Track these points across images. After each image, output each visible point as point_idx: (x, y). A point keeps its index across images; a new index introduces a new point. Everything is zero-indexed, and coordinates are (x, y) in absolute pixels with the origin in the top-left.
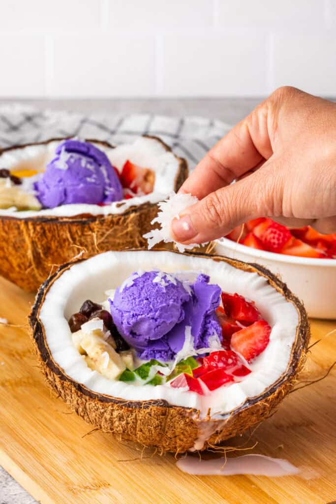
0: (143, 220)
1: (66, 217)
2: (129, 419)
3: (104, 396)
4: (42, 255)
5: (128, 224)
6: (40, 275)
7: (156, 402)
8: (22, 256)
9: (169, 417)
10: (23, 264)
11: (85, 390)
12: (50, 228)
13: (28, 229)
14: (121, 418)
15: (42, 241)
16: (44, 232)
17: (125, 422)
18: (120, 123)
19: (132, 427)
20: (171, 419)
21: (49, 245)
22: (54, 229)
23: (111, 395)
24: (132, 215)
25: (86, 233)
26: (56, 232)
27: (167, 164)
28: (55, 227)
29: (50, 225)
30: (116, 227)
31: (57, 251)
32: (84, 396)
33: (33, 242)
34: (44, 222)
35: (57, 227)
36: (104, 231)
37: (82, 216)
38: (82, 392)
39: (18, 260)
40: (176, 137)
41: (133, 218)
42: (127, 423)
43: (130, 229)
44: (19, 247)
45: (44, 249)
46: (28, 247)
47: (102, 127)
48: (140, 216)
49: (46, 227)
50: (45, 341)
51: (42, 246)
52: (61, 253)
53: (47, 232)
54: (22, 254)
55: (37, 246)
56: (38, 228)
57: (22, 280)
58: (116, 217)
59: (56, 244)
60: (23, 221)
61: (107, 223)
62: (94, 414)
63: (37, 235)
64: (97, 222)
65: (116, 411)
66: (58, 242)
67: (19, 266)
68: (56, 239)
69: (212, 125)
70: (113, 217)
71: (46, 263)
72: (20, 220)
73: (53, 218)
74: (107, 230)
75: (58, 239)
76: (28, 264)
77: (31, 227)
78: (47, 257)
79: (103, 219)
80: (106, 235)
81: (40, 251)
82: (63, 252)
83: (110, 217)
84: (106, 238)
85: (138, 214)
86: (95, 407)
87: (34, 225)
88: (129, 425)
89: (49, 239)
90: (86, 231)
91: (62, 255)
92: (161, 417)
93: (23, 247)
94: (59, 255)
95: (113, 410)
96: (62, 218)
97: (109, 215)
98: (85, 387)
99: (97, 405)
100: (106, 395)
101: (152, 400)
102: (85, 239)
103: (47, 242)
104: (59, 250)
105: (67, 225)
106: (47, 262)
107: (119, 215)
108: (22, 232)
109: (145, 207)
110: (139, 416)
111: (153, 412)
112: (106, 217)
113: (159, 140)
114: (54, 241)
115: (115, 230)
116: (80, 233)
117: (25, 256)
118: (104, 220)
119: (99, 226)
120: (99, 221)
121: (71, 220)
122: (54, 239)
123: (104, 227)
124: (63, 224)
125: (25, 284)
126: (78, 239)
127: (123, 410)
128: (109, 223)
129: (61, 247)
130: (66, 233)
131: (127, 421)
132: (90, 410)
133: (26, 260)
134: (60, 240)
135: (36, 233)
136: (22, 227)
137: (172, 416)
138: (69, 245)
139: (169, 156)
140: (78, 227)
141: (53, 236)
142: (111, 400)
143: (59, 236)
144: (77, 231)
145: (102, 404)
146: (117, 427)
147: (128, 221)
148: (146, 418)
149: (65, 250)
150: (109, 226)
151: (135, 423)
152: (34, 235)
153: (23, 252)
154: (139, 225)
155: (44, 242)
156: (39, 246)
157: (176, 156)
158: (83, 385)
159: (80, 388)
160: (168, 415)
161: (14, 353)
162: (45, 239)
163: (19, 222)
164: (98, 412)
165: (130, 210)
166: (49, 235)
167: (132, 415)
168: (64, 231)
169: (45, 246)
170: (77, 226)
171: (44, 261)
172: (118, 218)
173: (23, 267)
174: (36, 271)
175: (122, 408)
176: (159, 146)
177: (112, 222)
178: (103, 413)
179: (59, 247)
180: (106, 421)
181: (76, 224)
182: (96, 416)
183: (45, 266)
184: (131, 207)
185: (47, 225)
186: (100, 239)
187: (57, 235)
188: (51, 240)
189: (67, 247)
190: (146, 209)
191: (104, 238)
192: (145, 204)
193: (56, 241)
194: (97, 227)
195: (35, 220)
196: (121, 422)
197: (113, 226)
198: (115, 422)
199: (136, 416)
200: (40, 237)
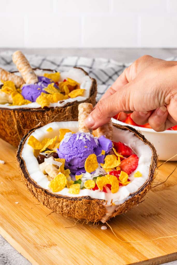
0: (74, 109)
1: (34, 109)
2: (71, 206)
3: (58, 195)
4: (22, 128)
5: (66, 112)
7: (85, 197)
8: (12, 128)
9: (92, 204)
10: (12, 132)
11: (48, 192)
12: (26, 114)
13: (15, 114)
14: (67, 206)
15: (22, 121)
16: (23, 116)
18: (62, 61)
19: (73, 210)
20: (92, 206)
21: (25, 123)
22: (28, 115)
23: (62, 195)
24: (68, 107)
25: (44, 117)
26: (29, 116)
27: (86, 81)
28: (29, 113)
29: (26, 112)
30: (60, 113)
31: (30, 126)
32: (48, 195)
33: (17, 121)
34: (23, 111)
35: (30, 113)
36: (54, 115)
38: (47, 194)
39: (10, 130)
40: (91, 68)
41: (69, 109)
42: (70, 208)
43: (67, 114)
44: (10, 124)
45: (23, 125)
46: (15, 123)
47: (53, 63)
48: (72, 108)
49: (24, 114)
50: (26, 169)
51: (22, 123)
53: (25, 116)
54: (11, 127)
55: (20, 123)
56: (20, 114)
57: (12, 140)
58: (60, 108)
60: (12, 110)
62: (53, 204)
63: (19, 117)
64: (50, 111)
65: (65, 203)
66: (30, 121)
67: (10, 134)
68: (29, 120)
69: (109, 62)
70: (58, 109)
72: (11, 110)
73: (28, 109)
74: (55, 115)
76: (15, 132)
77: (16, 113)
78: (25, 129)
80: (55, 118)
81: (21, 126)
83: (57, 108)
84: (55, 119)
85: (71, 107)
86: (54, 201)
87: (18, 113)
88: (71, 209)
89: (26, 120)
92: (88, 204)
93: (12, 124)
95: (63, 202)
96: (32, 109)
97: (56, 107)
98: (48, 191)
99: (55, 200)
100: (59, 195)
101: (83, 196)
103: (25, 121)
105: (35, 112)
107: (61, 107)
108: (12, 116)
109: (75, 103)
110: (77, 205)
111: (84, 202)
112: (55, 108)
113: (82, 70)
115: (59, 115)
116: (41, 117)
117: (13, 128)
118: (54, 110)
119: (51, 113)
120: (51, 110)
121: (37, 110)
122: (28, 119)
123: (54, 114)
124: (33, 112)
125: (13, 143)
127: (68, 202)
128: (56, 112)
129: (32, 124)
130: (34, 116)
131: (70, 207)
132: (51, 203)
133: (14, 130)
134: (31, 120)
135: (19, 116)
136: (12, 113)
137: (93, 204)
139: (87, 77)
140: (40, 114)
141: (28, 118)
142: (62, 197)
143: (31, 118)
144: (40, 116)
145: (57, 199)
146: (65, 211)
147: (66, 110)
148: (80, 205)
149: (34, 125)
150: (56, 113)
151: (74, 208)
152: (18, 118)
153: (13, 126)
154: (72, 112)
155: (23, 121)
156: (21, 123)
157: (90, 78)
158: (47, 190)
159: (46, 192)
160: (91, 204)
161: (8, 177)
162: (24, 120)
163: (10, 111)
164: (55, 203)
165: (67, 104)
166: (25, 117)
167: (73, 204)
168: (33, 115)
169: (24, 123)
170: (40, 113)
171: (23, 130)
172: (60, 109)
173: (12, 134)
174: (19, 136)
175: (68, 201)
176: (82, 72)
177: (58, 111)
178: (58, 204)
180: (59, 207)
182: (54, 205)
185: (25, 112)
186: (52, 119)
187: (30, 117)
188: (27, 120)
189: (35, 124)
190: (75, 104)
191: (54, 119)
192: (75, 102)
193: (29, 121)
194: (50, 114)
195: (19, 110)
196: (67, 208)
197: (58, 113)
198: (64, 208)
199: (75, 204)
200: (21, 119)
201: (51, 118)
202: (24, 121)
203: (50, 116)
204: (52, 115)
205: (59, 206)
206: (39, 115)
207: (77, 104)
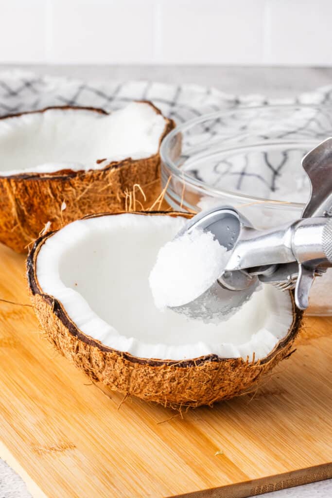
0: (124, 175)
1: (47, 174)
2: (182, 379)
3: (153, 360)
4: (26, 213)
5: (107, 179)
6: (26, 233)
7: (208, 358)
8: (7, 215)
9: (222, 370)
10: (9, 222)
11: (131, 357)
12: (32, 184)
13: (10, 187)
14: (173, 379)
15: (24, 198)
16: (26, 189)
17: (175, 383)
19: (182, 386)
21: (31, 202)
22: (36, 186)
23: (159, 358)
24: (113, 170)
25: (66, 189)
26: (38, 188)
28: (36, 184)
29: (31, 181)
30: (96, 182)
31: (39, 208)
32: (131, 363)
33: (16, 200)
34: (26, 179)
35: (38, 184)
36: (85, 186)
37: (63, 172)
38: (129, 360)
39: (5, 219)
41: (114, 173)
42: (178, 383)
43: (110, 184)
44: (3, 205)
45: (27, 206)
46: (11, 204)
48: (121, 171)
49: (28, 184)
51: (25, 203)
52: (44, 209)
53: (29, 188)
54: (7, 212)
55: (21, 204)
56: (20, 185)
57: (11, 239)
59: (38, 201)
60: (6, 179)
61: (87, 178)
62: (140, 380)
63: (19, 192)
64: (77, 178)
65: (168, 374)
66: (40, 198)
67: (6, 225)
68: (38, 195)
70: (93, 173)
71: (30, 220)
72: (3, 178)
73: (35, 174)
74: (87, 185)
75: (40, 195)
76: (13, 222)
77: (13, 184)
78: (31, 215)
79: (84, 174)
80: (86, 191)
81: (24, 208)
82: (46, 209)
83: (91, 172)
84: (87, 193)
85: (118, 169)
86: (145, 373)
87: (16, 182)
88: (180, 384)
89: (31, 195)
90: (67, 187)
91: (45, 212)
92: (215, 371)
93: (7, 205)
94: (42, 212)
95: (165, 373)
96: (43, 174)
97: (90, 170)
99: (147, 371)
100: (155, 359)
101: (203, 357)
102: (66, 195)
103: (30, 199)
104: (42, 206)
105: (47, 181)
106: (32, 219)
107: (99, 171)
108: (6, 189)
109: (126, 162)
110: (193, 374)
112: (87, 173)
114: (36, 198)
115: (95, 185)
116: (60, 189)
117: (10, 214)
118: (84, 176)
119: (79, 182)
120: (79, 176)
121: (51, 177)
122: (36, 195)
123: (84, 182)
124: (44, 180)
125: (13, 244)
126: (59, 194)
127: (176, 371)
128: (89, 179)
129: (44, 204)
130: (47, 189)
131: (178, 381)
133: (11, 218)
134: (42, 196)
135: (18, 190)
136: (6, 184)
138: (51, 201)
139: (158, 117)
140: (58, 183)
141: (35, 193)
142: (161, 364)
143: (40, 193)
144: (57, 187)
145: (153, 368)
146: (164, 389)
147: (108, 176)
148: (200, 375)
149: (47, 206)
150: (89, 181)
151: (186, 382)
152: (17, 193)
153: (8, 210)
154: (120, 180)
155: (26, 199)
157: (165, 118)
159: (126, 356)
162: (27, 196)
163: (2, 180)
164: (147, 377)
165: (111, 165)
166: (31, 192)
167: (185, 374)
168: (45, 187)
169: (27, 202)
170: (58, 181)
171: (29, 218)
172: (97, 174)
173: (9, 226)
174: (22, 229)
175: (176, 369)
177: (92, 177)
178: (152, 377)
179: (42, 203)
181: (56, 180)
182: (143, 381)
183: (30, 224)
184: (112, 163)
185: (28, 181)
186: (81, 194)
187: (38, 191)
188: (33, 197)
189: (49, 203)
190: (127, 164)
191: (84, 193)
192: (126, 160)
193: (38, 198)
194: (77, 183)
195: (18, 177)
196: (171, 383)
197: (93, 181)
198: (163, 384)
199: (189, 374)
200: (22, 194)
201: (80, 192)
202: (28, 200)
203: (77, 188)
204: (81, 186)
205: (154, 382)
206: (55, 186)
207: (129, 164)
